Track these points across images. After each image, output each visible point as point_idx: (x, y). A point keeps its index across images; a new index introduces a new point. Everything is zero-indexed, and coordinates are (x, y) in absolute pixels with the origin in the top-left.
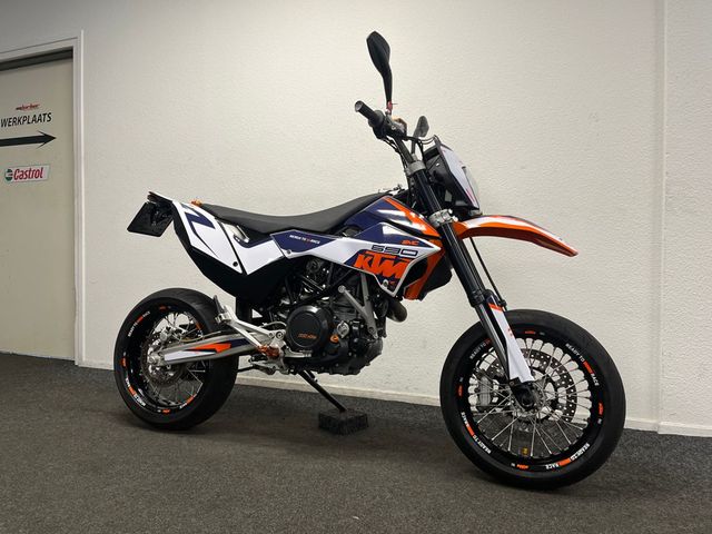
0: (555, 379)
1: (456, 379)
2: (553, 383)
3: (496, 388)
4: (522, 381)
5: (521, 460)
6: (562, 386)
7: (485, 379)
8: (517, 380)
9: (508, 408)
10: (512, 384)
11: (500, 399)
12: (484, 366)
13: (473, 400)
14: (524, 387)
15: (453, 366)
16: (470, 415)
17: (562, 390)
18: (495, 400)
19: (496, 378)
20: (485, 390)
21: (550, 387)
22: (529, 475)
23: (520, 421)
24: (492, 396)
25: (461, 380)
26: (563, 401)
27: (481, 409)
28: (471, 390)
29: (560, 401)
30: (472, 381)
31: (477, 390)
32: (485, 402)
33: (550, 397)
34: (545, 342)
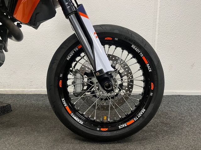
0: (121, 72)
1: (57, 75)
2: (120, 74)
3: (86, 80)
4: (105, 71)
5: (102, 124)
6: (125, 75)
7: (78, 75)
8: (101, 71)
9: (93, 92)
10: (98, 74)
11: (89, 86)
12: (78, 67)
13: (71, 89)
14: (106, 76)
15: (55, 66)
16: (68, 99)
17: (125, 78)
18: (85, 88)
19: (86, 74)
20: (79, 82)
21: (118, 76)
22: (109, 134)
23: (102, 99)
24: (83, 86)
25: (61, 76)
26: (125, 84)
27: (76, 95)
28: (69, 82)
29: (124, 84)
30: (69, 76)
31: (74, 83)
32: (79, 90)
33: (119, 82)
34: (117, 47)
